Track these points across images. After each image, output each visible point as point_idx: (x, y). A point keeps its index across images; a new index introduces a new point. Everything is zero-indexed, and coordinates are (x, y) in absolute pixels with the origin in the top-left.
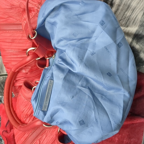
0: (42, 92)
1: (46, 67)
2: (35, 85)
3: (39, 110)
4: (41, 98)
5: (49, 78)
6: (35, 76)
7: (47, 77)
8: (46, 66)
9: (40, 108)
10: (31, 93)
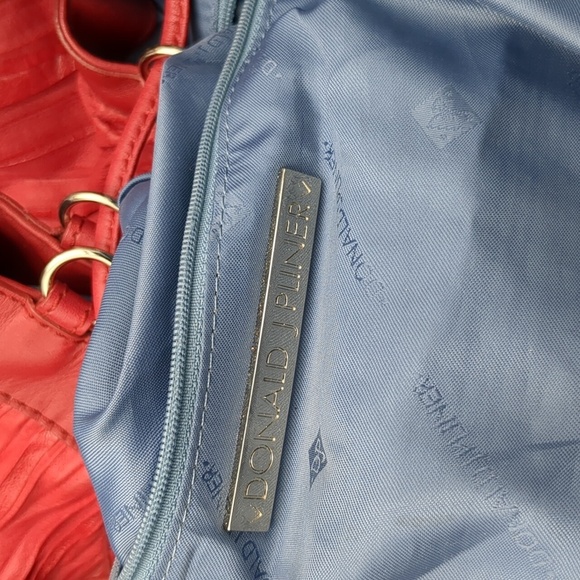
0: (209, 315)
1: (162, 51)
2: (57, 238)
3: (184, 539)
4: (204, 390)
5: (270, 149)
6: (13, 157)
7: (243, 136)
8: (157, 43)
9: (205, 505)
10: (21, 317)
